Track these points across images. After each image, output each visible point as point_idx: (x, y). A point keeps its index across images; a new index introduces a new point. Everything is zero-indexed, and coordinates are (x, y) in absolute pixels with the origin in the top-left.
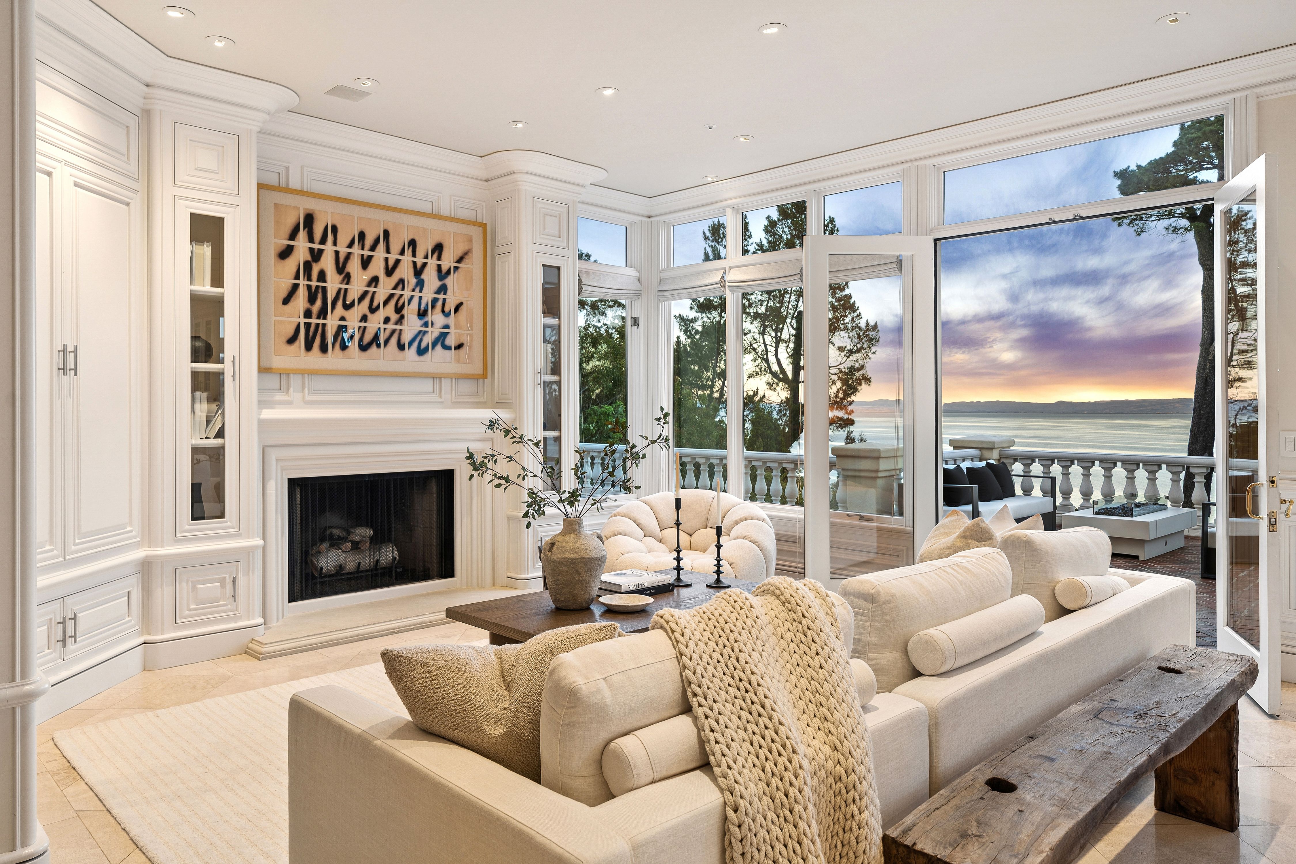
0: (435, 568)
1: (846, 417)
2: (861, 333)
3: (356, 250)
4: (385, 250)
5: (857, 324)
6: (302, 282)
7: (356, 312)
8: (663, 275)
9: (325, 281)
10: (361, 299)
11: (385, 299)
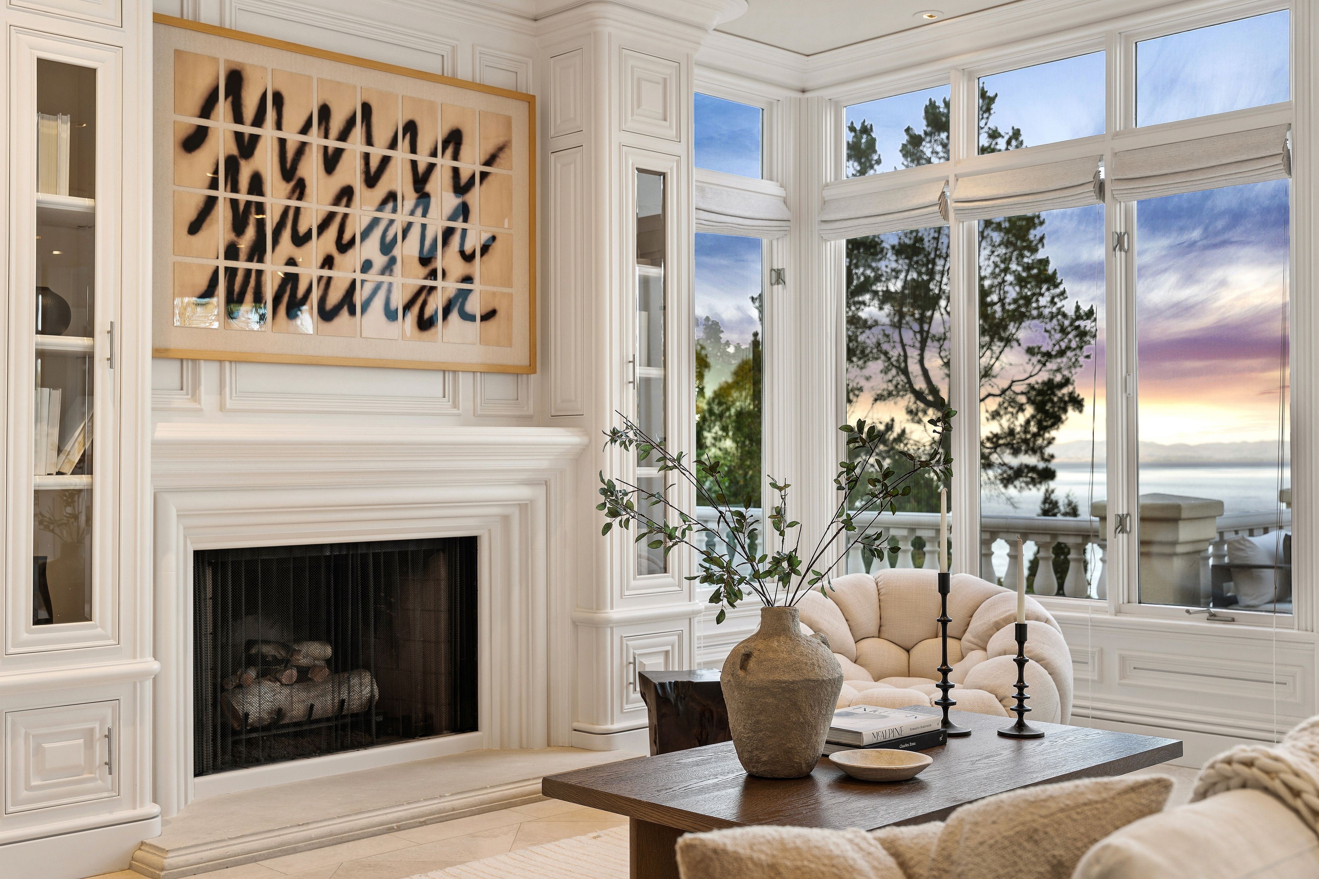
0: (443, 715)
1: (1041, 465)
2: (1067, 323)
3: (315, 139)
4: (364, 140)
5: (1059, 309)
6: (223, 194)
7: (314, 249)
8: (827, 194)
9: (261, 193)
10: (323, 227)
11: (363, 227)
